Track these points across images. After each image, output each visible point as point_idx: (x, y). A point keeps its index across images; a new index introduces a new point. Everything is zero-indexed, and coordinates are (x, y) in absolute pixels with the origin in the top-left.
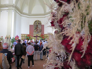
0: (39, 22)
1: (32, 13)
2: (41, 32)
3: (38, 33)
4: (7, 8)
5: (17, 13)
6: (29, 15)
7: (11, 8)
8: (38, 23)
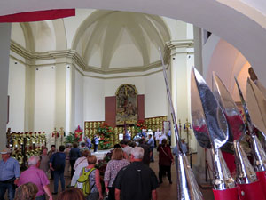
0: (131, 89)
1: (110, 67)
2: (136, 115)
3: (129, 115)
4: (53, 61)
5: (76, 71)
6: (104, 73)
7: (64, 60)
8: (129, 92)
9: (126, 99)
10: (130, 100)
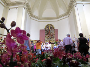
0: (51, 26)
1: (42, 17)
2: (54, 38)
5: (28, 14)
8: (51, 28)
9: (49, 30)
10: (51, 31)
